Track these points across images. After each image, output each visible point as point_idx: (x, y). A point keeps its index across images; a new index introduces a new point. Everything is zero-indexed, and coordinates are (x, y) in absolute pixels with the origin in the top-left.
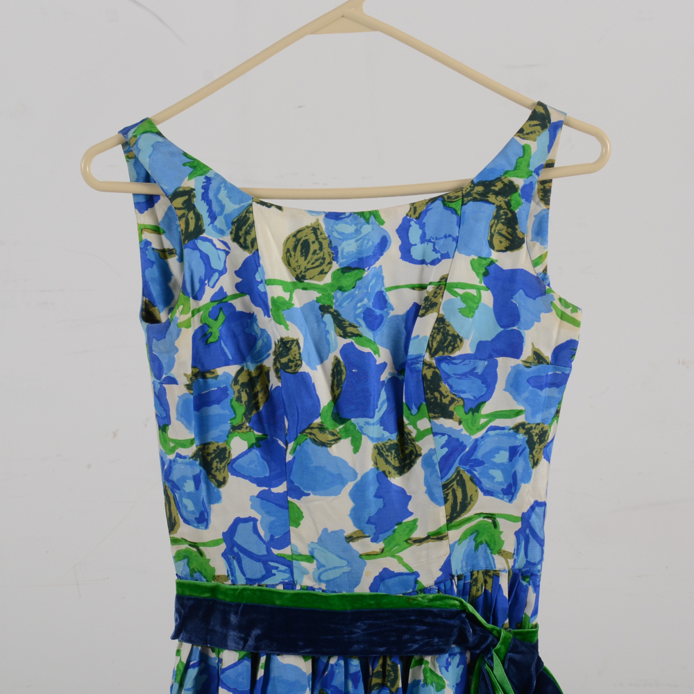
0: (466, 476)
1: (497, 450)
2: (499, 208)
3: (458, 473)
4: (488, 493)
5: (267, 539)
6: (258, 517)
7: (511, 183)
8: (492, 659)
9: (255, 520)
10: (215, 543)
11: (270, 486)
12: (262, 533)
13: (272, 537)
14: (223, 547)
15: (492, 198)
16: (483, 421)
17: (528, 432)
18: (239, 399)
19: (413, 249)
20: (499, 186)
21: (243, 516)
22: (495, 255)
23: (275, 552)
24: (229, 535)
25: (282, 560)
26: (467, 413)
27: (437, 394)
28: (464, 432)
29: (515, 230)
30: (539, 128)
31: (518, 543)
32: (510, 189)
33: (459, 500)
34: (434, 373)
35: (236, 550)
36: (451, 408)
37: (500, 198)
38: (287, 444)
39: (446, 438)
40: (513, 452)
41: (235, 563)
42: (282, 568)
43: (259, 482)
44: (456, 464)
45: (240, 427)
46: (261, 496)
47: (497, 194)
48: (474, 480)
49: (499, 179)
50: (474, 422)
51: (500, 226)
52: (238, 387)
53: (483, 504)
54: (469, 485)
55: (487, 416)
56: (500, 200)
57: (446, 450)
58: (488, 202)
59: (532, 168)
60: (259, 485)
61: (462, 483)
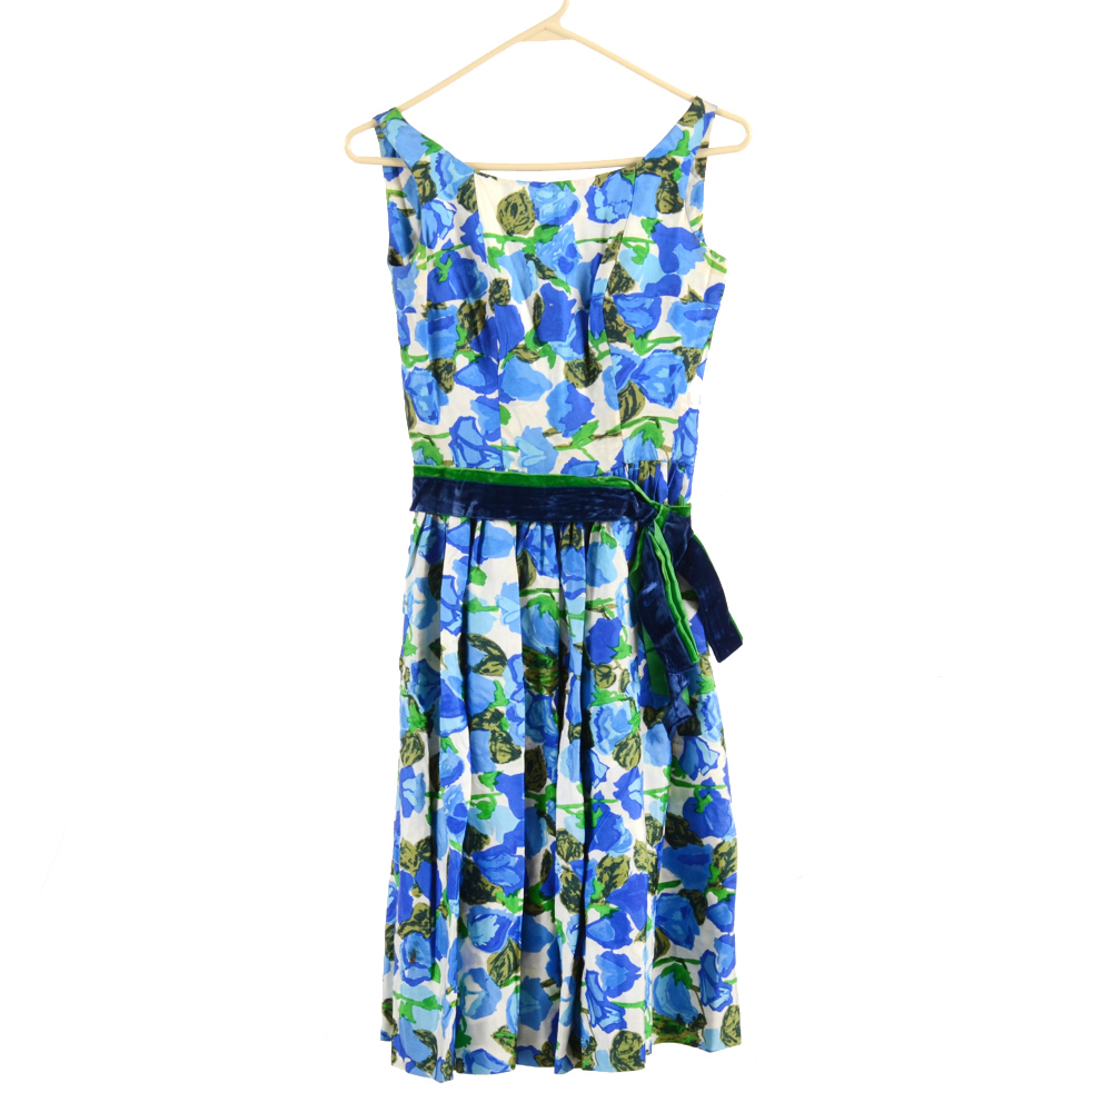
0: (636, 388)
1: (660, 368)
2: (664, 179)
3: (630, 385)
4: (653, 400)
5: (483, 433)
6: (476, 416)
7: (674, 160)
8: (653, 526)
9: (474, 419)
10: (444, 436)
11: (486, 393)
12: (479, 429)
13: (487, 432)
14: (450, 439)
15: (658, 172)
16: (649, 345)
17: (684, 354)
18: (462, 326)
19: (597, 211)
20: (664, 162)
21: (465, 415)
22: (660, 216)
23: (489, 443)
24: (454, 430)
25: (494, 450)
26: (637, 339)
27: (614, 324)
28: (635, 353)
29: (676, 196)
30: (696, 117)
31: (676, 440)
32: (673, 165)
33: (631, 405)
34: (612, 307)
35: (459, 441)
36: (625, 335)
37: (665, 172)
38: (498, 361)
39: (621, 357)
40: (673, 369)
41: (459, 451)
42: (495, 455)
43: (477, 390)
44: (629, 378)
45: (463, 347)
46: (479, 400)
47: (663, 168)
48: (642, 390)
49: (664, 157)
50: (643, 345)
51: (665, 194)
52: (461, 317)
53: (649, 409)
54: (638, 394)
55: (652, 341)
56: (665, 174)
57: (620, 367)
58: (655, 175)
59: (690, 149)
60: (477, 392)
61: (632, 393)
